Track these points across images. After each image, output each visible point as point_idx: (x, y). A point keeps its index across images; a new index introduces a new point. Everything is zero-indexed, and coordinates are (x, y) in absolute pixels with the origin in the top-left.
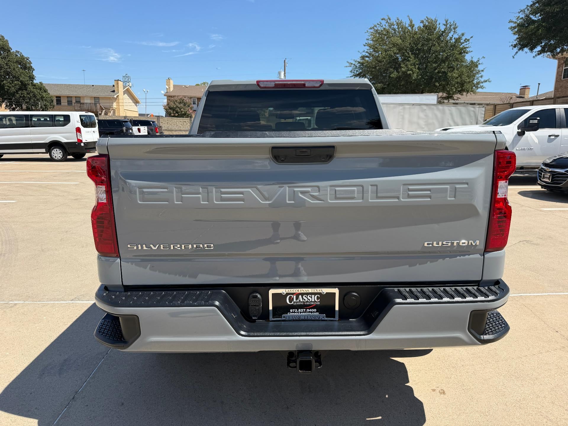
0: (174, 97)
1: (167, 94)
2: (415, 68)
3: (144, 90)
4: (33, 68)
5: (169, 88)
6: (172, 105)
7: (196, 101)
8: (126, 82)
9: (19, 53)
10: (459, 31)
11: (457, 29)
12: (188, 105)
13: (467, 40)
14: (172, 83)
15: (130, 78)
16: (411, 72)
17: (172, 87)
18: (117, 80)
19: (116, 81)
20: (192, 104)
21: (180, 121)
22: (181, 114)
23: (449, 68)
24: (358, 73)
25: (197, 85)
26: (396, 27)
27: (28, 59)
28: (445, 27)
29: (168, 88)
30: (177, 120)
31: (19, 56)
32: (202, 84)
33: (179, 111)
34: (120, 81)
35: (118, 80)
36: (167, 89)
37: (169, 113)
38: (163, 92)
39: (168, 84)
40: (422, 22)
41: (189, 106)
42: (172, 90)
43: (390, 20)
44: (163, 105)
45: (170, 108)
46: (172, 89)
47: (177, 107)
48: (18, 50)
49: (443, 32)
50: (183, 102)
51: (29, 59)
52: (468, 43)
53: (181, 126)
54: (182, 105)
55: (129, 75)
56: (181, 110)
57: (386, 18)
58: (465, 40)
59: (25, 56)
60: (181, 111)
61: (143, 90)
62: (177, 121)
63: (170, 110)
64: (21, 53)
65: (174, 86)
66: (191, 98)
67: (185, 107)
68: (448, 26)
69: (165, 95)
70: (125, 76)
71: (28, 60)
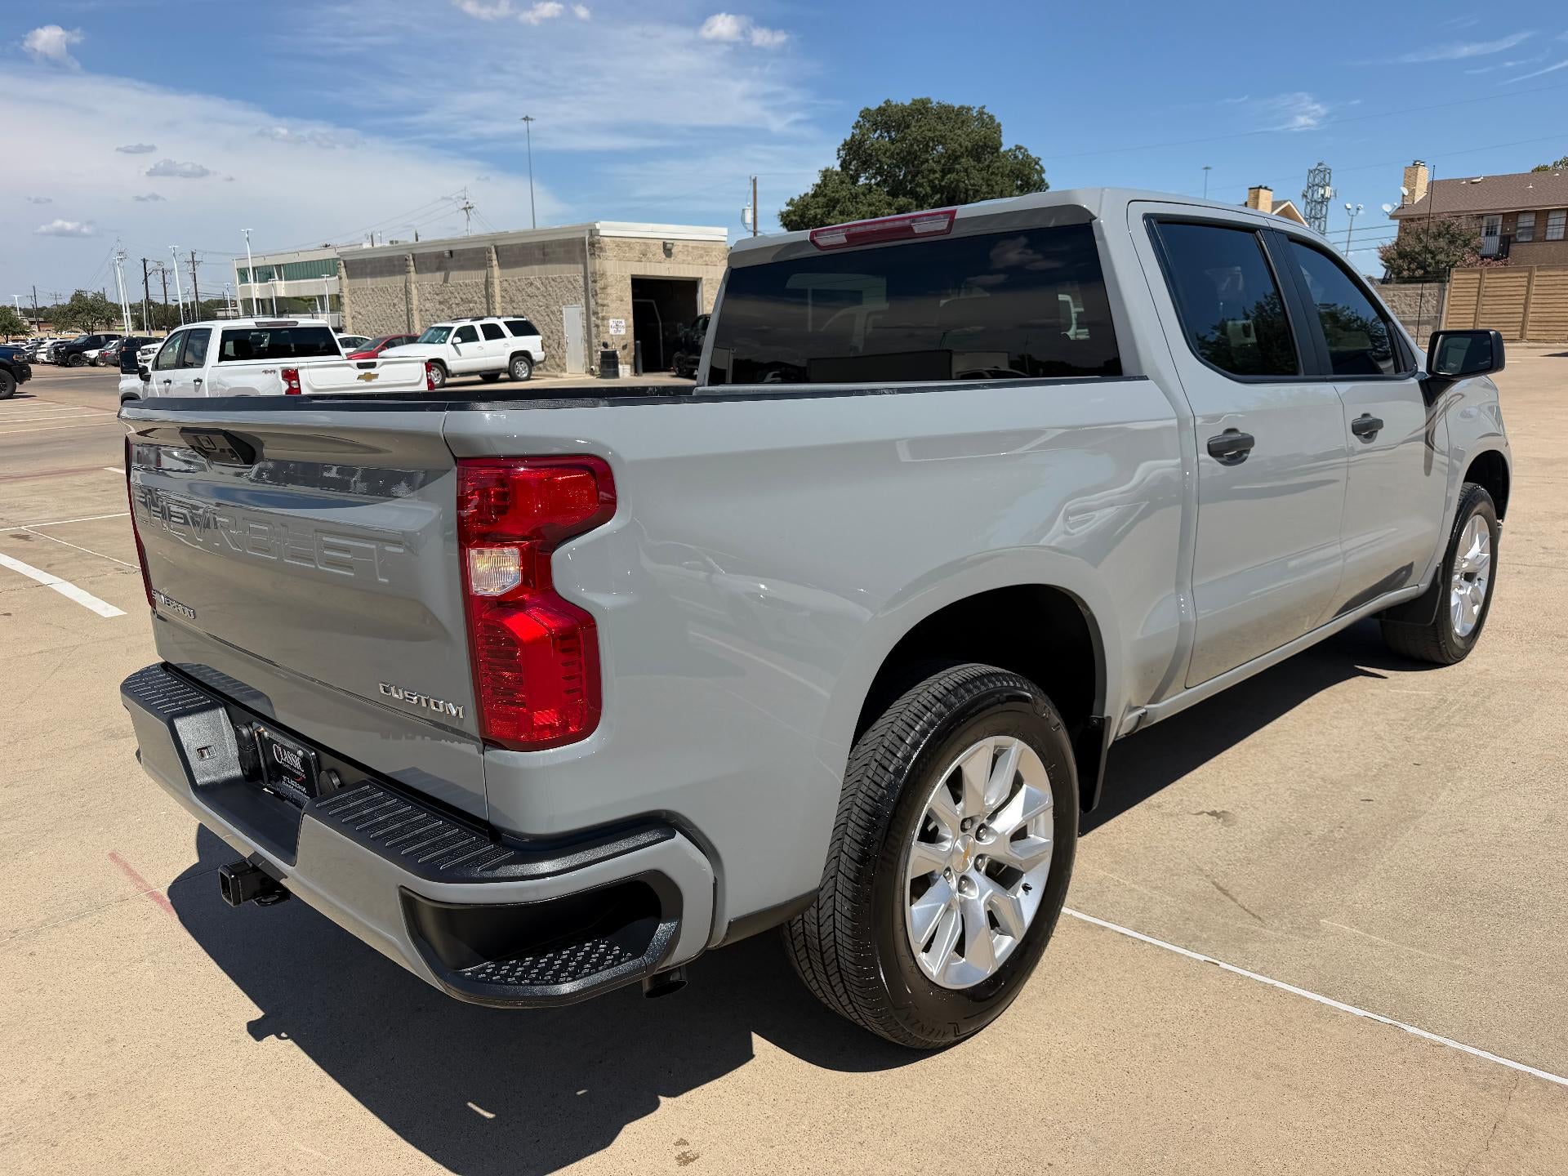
0: (1419, 219)
1: (1401, 213)
3: (1349, 206)
4: (1047, 184)
5: (1412, 192)
6: (1412, 245)
7: (1500, 223)
8: (1316, 188)
9: (1022, 151)
12: (1464, 241)
14: (1424, 176)
15: (1329, 173)
17: (1421, 190)
18: (1258, 186)
19: (1253, 190)
20: (1483, 234)
21: (1406, 295)
22: (1434, 272)
25: (1538, 169)
27: (1037, 163)
29: (1406, 194)
30: (1396, 293)
31: (1021, 157)
32: (1560, 163)
33: (1430, 260)
34: (1266, 188)
35: (1260, 187)
36: (1404, 196)
37: (1396, 271)
38: (1388, 208)
39: (1410, 179)
41: (1466, 244)
42: (1421, 198)
44: (1379, 248)
45: (1402, 255)
46: (1420, 194)
47: (1426, 249)
48: (1020, 144)
50: (1448, 233)
51: (1040, 163)
53: (1406, 309)
54: (1442, 243)
55: (1327, 164)
56: (1437, 258)
59: (1034, 154)
60: (1437, 263)
61: (1346, 207)
62: (1394, 295)
63: (1400, 262)
64: (1026, 150)
65: (1432, 185)
66: (1481, 217)
67: (1452, 248)
69: (1392, 217)
70: (1315, 170)
71: (1038, 165)
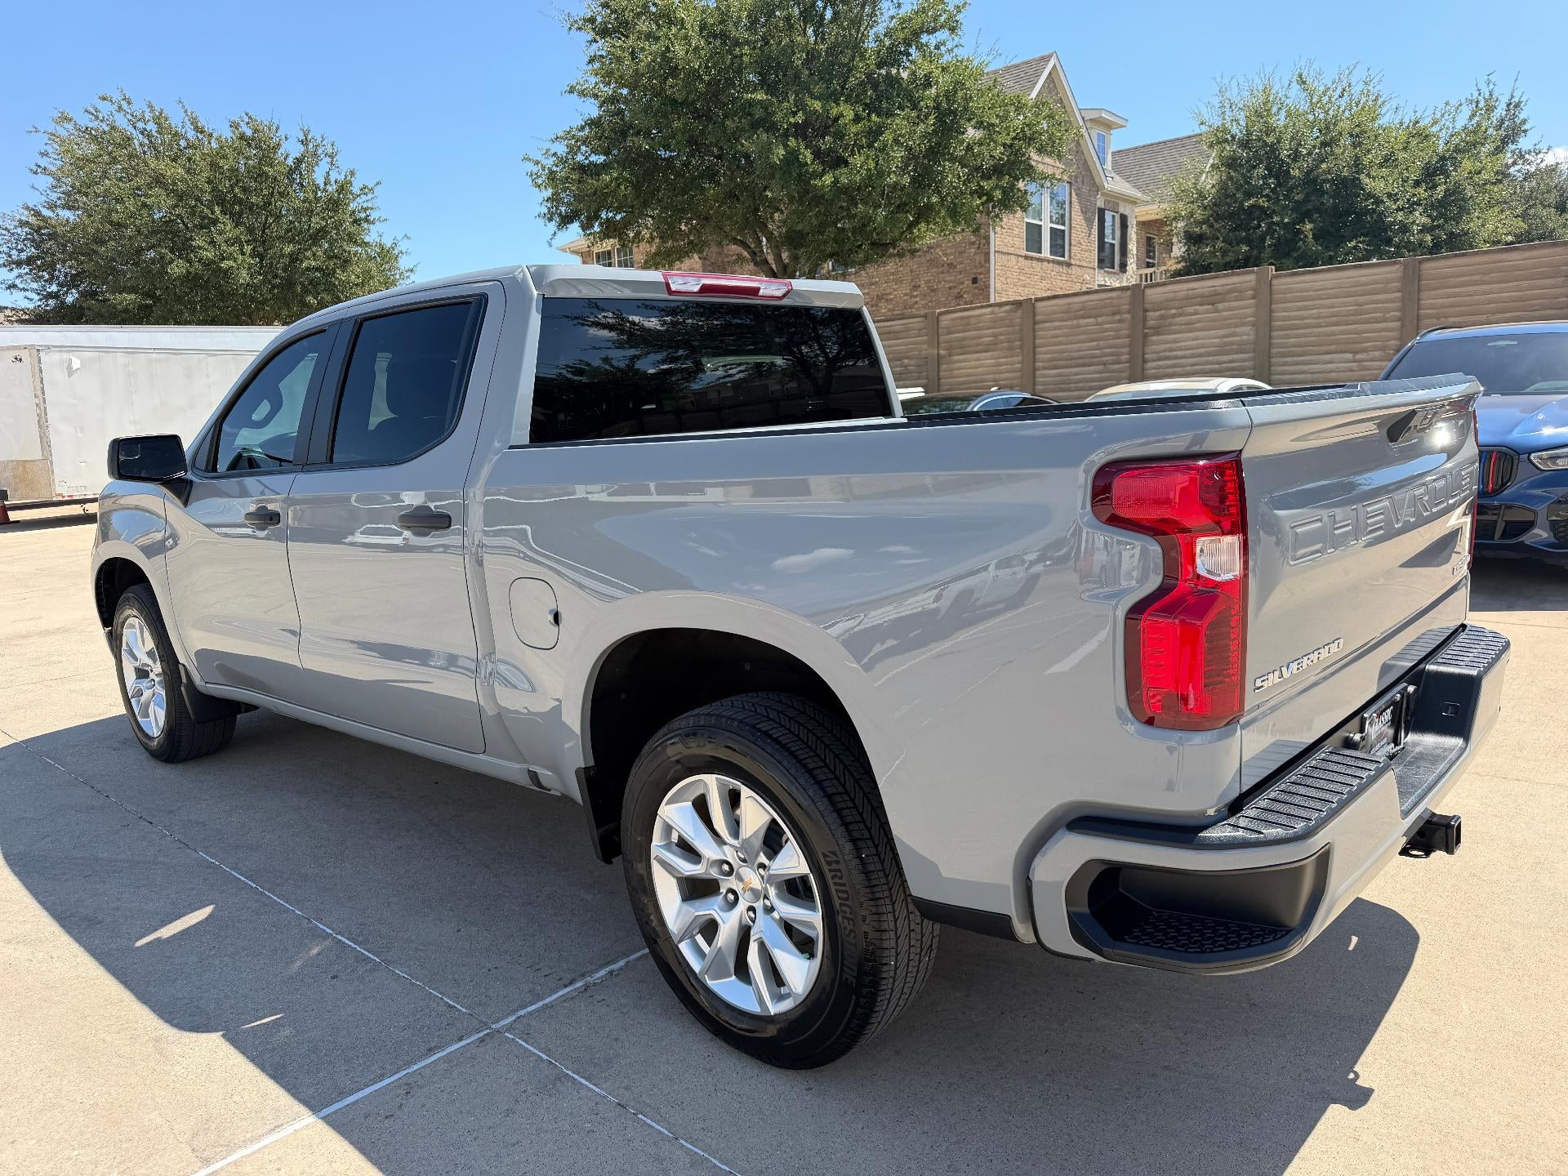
2: (243, 254)
10: (344, 163)
11: (337, 157)
13: (365, 190)
16: (231, 263)
23: (330, 258)
24: (24, 256)
26: (152, 127)
28: (302, 148)
40: (234, 125)
43: (129, 103)
49: (299, 161)
52: (370, 196)
57: (117, 97)
58: (361, 190)
68: (311, 146)
